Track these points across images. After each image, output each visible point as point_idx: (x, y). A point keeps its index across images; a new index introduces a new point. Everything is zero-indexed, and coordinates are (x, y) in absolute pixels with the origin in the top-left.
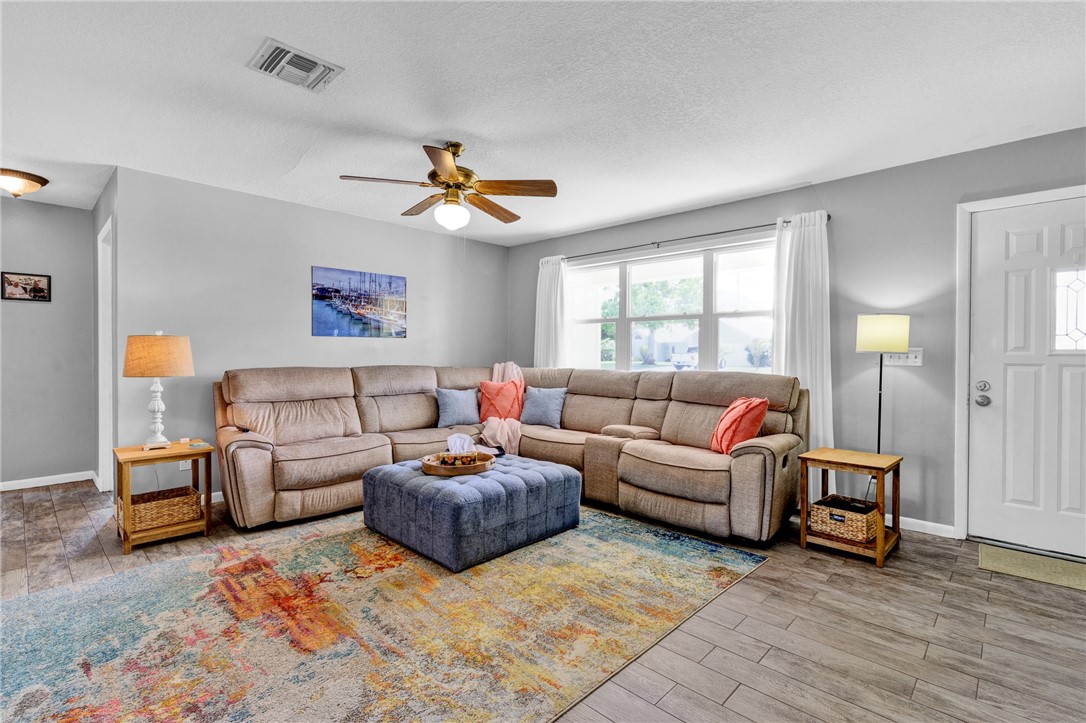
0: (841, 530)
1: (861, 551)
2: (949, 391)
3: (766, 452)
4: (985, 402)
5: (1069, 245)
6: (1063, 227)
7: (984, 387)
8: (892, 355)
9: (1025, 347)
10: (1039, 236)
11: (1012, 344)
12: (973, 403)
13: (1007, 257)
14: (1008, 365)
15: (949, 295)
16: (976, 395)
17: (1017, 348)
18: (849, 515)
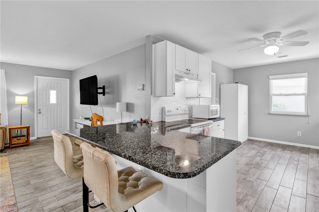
0: (20, 142)
1: (25, 144)
2: (33, 111)
3: (4, 128)
4: (40, 113)
5: (52, 86)
6: (51, 83)
7: (40, 110)
8: (23, 104)
9: (46, 103)
10: (48, 84)
11: (44, 102)
12: (38, 113)
13: (43, 87)
14: (43, 106)
15: (33, 93)
16: (38, 111)
17: (45, 103)
18: (21, 138)
